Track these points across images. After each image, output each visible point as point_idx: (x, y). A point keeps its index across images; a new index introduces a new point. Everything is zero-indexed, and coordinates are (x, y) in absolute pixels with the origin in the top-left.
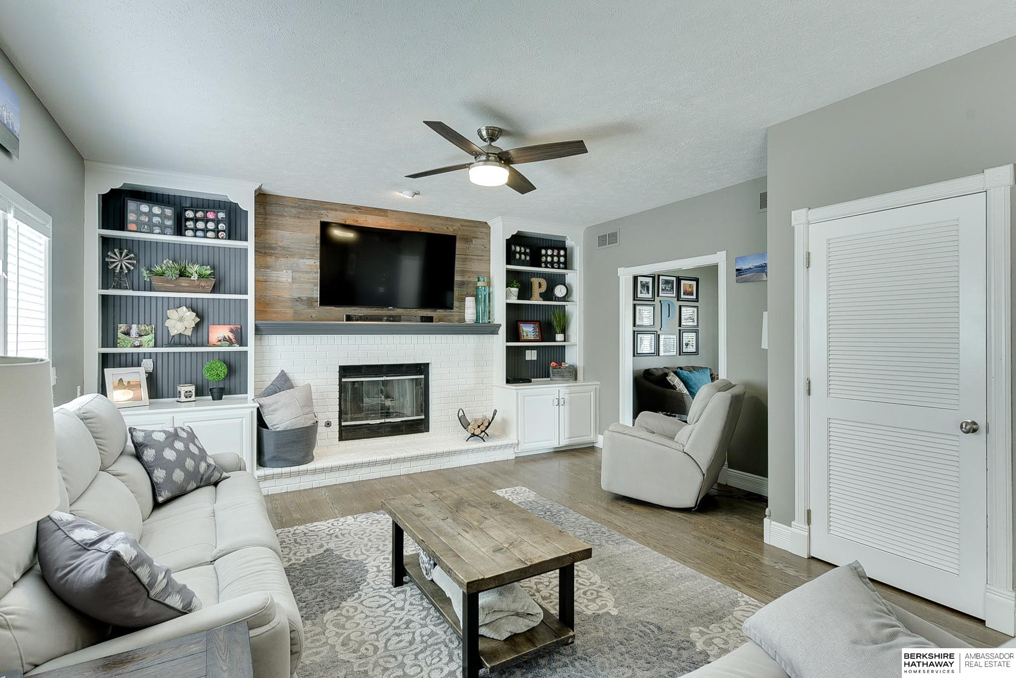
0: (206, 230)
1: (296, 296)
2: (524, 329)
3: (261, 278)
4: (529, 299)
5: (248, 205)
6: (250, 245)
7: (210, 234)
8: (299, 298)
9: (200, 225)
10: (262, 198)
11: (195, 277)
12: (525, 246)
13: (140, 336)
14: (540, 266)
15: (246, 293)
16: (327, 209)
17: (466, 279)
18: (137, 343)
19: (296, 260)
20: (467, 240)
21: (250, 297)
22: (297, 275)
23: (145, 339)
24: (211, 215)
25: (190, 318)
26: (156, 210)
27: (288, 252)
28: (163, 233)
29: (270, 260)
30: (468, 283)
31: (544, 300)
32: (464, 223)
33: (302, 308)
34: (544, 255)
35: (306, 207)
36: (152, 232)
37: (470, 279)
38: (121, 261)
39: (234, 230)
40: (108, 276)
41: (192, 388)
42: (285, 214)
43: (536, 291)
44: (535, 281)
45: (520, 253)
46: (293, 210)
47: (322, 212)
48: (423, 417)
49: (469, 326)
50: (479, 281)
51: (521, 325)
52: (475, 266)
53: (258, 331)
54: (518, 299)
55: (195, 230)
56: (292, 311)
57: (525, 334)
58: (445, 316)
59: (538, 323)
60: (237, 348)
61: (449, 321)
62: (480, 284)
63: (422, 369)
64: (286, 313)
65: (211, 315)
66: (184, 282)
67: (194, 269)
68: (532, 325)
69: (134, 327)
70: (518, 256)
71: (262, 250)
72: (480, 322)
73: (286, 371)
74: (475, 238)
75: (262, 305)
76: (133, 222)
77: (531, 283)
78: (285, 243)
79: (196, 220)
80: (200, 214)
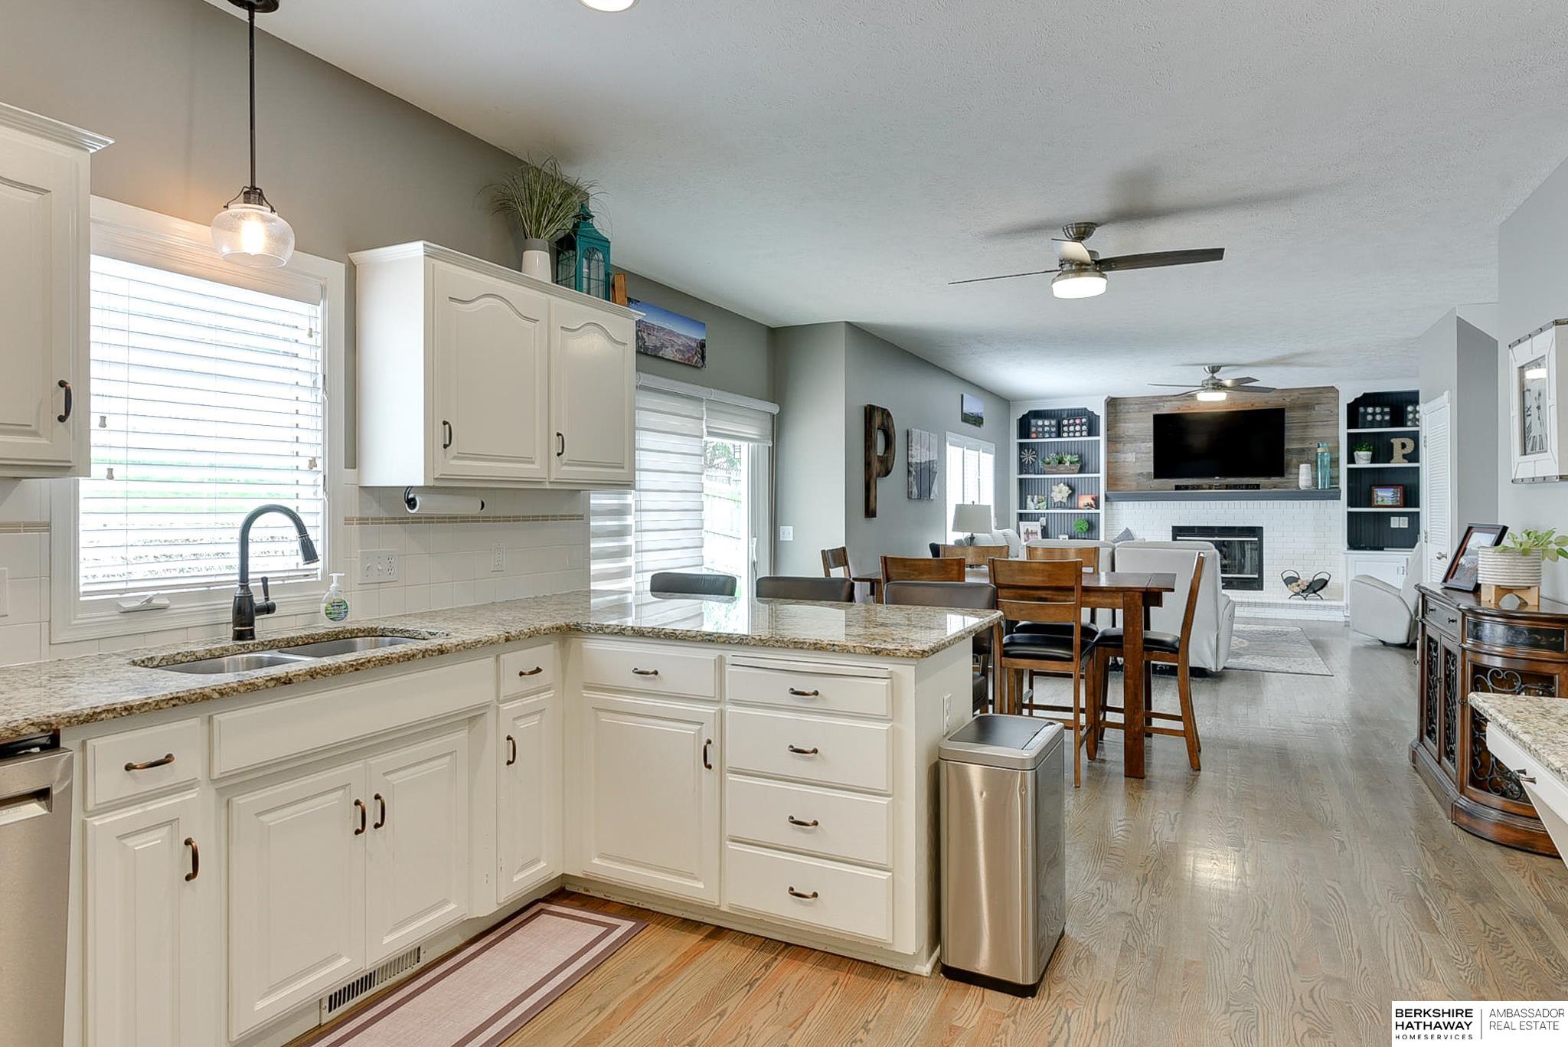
0: (1075, 432)
1: (1138, 471)
2: (1379, 494)
3: (1111, 460)
4: (1389, 462)
5: (1100, 411)
6: (1102, 438)
7: (1077, 434)
8: (1141, 473)
9: (1072, 428)
10: (1112, 404)
11: (1068, 464)
12: (1382, 406)
13: (1039, 502)
14: (1406, 426)
15: (1099, 472)
16: (1163, 401)
17: (1306, 445)
18: (1037, 507)
19: (1138, 444)
20: (1307, 407)
21: (1102, 475)
22: (1139, 456)
23: (1041, 504)
24: (1078, 421)
25: (1066, 490)
26: (1047, 423)
27: (1134, 440)
28: (1050, 437)
29: (1120, 446)
30: (1309, 449)
31: (1410, 462)
32: (1304, 392)
33: (1143, 480)
34: (1411, 412)
35: (1145, 402)
36: (1044, 437)
37: (1311, 446)
38: (1028, 456)
39: (1092, 430)
40: (1023, 467)
41: (1067, 537)
42: (1130, 410)
43: (1398, 452)
44: (1397, 442)
45: (1374, 414)
46: (1137, 406)
47: (1160, 404)
48: (1256, 576)
49: (1304, 491)
50: (1319, 447)
51: (1376, 490)
52: (1318, 432)
53: (1107, 499)
54: (1372, 462)
55: (1069, 432)
56: (1135, 483)
57: (1380, 499)
58: (1280, 483)
59: (1401, 487)
60: (1093, 511)
61: (1286, 487)
62: (1320, 450)
63: (1256, 531)
64: (1132, 485)
65: (1079, 488)
66: (1061, 467)
67: (1067, 458)
68: (1392, 490)
69: (1036, 496)
70: (1369, 418)
71: (1111, 440)
72: (1320, 488)
73: (1130, 529)
74: (1318, 404)
75: (1112, 480)
76: (1034, 433)
77: (1392, 444)
78: (1131, 432)
79: (1069, 425)
80: (1071, 421)
